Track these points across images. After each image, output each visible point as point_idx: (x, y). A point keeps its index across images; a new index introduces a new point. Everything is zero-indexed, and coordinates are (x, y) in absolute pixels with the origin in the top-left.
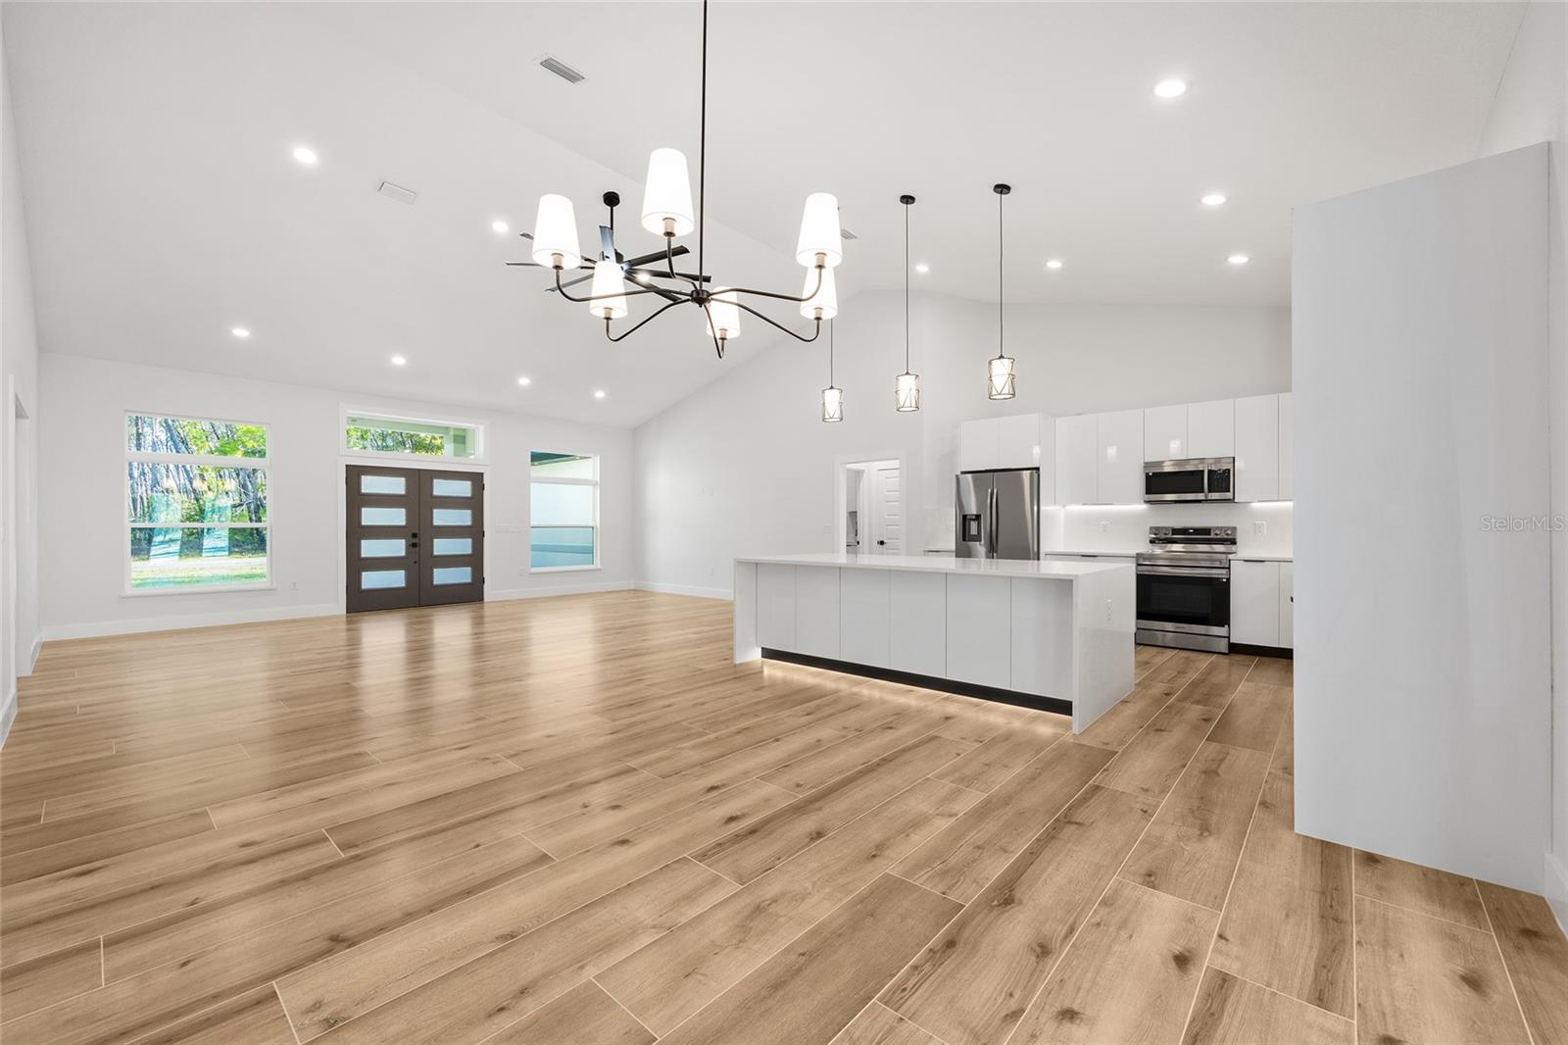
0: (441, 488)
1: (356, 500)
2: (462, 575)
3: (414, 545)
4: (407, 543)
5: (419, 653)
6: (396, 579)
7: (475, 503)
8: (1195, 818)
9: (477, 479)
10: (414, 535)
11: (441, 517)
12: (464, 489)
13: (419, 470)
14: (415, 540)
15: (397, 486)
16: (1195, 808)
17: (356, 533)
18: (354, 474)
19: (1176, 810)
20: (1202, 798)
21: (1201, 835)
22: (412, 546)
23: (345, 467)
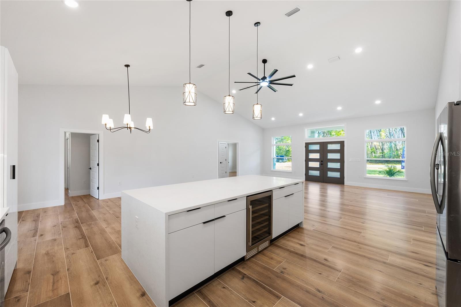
0: (330, 147)
1: (308, 152)
2: (337, 175)
3: (322, 164)
4: (320, 163)
5: (323, 195)
6: (317, 173)
7: (341, 151)
8: (52, 255)
9: (342, 143)
10: (322, 161)
11: (330, 156)
12: (337, 147)
13: (323, 142)
14: (322, 163)
15: (317, 147)
16: (54, 257)
17: (308, 160)
18: (307, 145)
19: (59, 254)
20: (53, 262)
21: (48, 252)
22: (321, 164)
23: (305, 143)
